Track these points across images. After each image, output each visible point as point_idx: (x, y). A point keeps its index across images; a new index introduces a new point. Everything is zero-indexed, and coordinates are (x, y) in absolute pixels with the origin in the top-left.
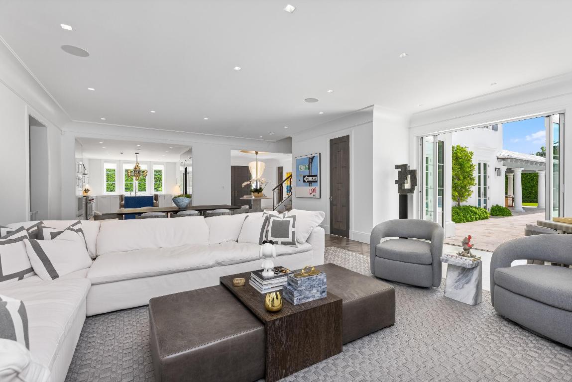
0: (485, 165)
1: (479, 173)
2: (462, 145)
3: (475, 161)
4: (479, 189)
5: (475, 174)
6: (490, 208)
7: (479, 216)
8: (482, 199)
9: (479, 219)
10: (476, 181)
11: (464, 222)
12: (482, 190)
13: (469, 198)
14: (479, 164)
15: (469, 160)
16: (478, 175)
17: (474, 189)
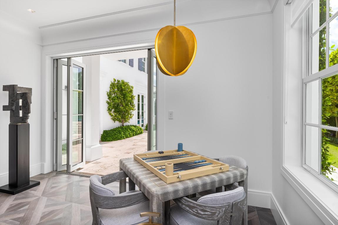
0: (143, 96)
1: (139, 101)
2: (126, 81)
3: (135, 94)
4: (139, 113)
5: (135, 102)
6: (146, 126)
7: (136, 132)
8: (141, 120)
9: (136, 135)
10: (136, 108)
11: (124, 139)
12: (141, 114)
13: (131, 119)
14: (139, 95)
15: (131, 91)
16: (137, 103)
17: (135, 113)
